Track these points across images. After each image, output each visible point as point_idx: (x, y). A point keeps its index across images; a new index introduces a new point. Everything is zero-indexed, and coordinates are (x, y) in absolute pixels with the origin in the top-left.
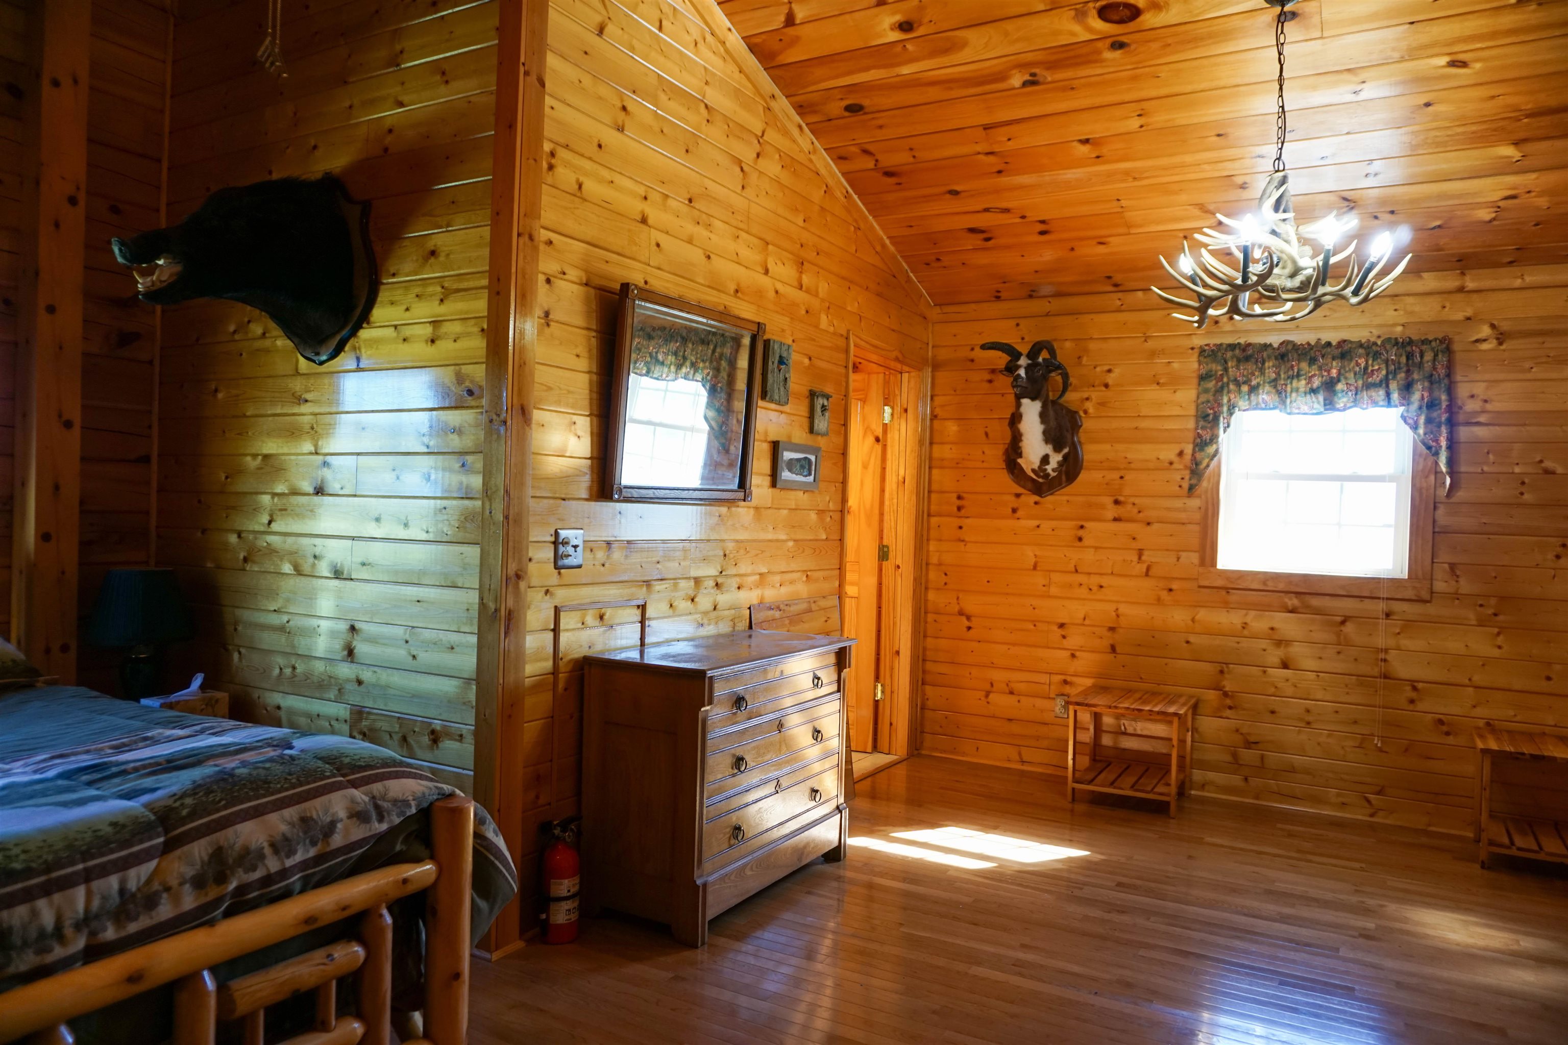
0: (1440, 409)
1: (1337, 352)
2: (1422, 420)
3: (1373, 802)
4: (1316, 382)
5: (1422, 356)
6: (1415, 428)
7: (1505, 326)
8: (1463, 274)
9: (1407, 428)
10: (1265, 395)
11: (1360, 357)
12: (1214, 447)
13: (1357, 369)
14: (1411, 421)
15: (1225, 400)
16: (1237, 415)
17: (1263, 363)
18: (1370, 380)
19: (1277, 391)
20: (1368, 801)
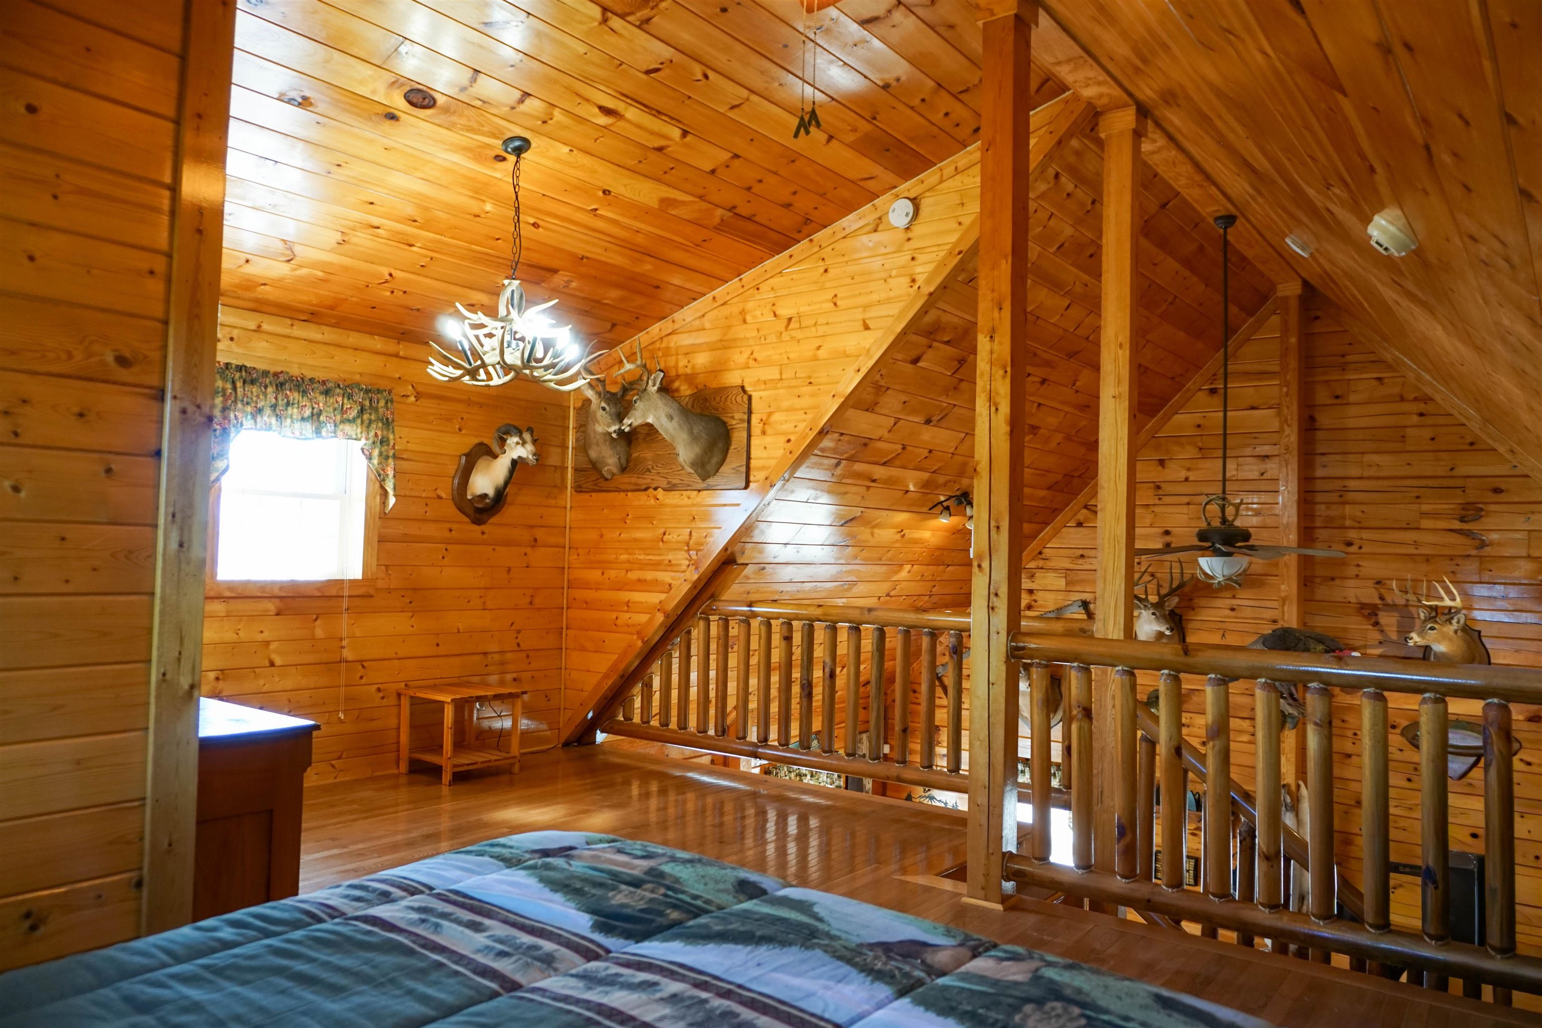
0: (388, 445)
1: (322, 388)
2: (376, 453)
3: (337, 766)
4: (308, 412)
5: (378, 402)
6: (370, 458)
7: (420, 388)
8: (399, 343)
9: (364, 457)
10: (267, 417)
11: (338, 395)
12: (225, 461)
13: (336, 405)
14: (367, 453)
15: (232, 416)
16: (243, 433)
17: (266, 387)
18: (345, 416)
19: (277, 415)
20: (333, 766)
